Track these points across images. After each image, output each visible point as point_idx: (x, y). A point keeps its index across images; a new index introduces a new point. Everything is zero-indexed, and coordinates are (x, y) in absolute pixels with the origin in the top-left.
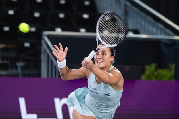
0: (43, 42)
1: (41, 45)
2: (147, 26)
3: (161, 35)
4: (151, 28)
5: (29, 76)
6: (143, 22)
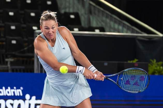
2: (112, 23)
6: (108, 20)
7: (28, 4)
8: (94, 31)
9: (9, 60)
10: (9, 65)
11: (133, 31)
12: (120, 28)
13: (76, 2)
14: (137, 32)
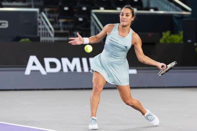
1: (90, 19)
3: (173, 11)
6: (160, 2)
8: (149, 10)
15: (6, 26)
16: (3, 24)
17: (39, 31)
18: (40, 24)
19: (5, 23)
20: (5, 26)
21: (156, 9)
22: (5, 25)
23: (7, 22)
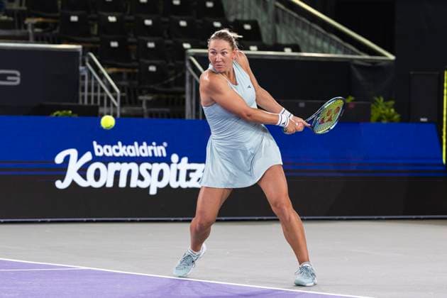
0: (188, 64)
2: (312, 38)
4: (319, 43)
5: (157, 115)
6: (306, 33)
7: (176, 6)
8: (283, 51)
9: (145, 98)
10: (144, 107)
11: (346, 51)
12: (326, 45)
13: (253, 3)
14: (353, 53)
15: (18, 81)
16: (9, 78)
17: (81, 94)
18: (83, 77)
19: (15, 75)
20: (15, 81)
21: (296, 48)
22: (15, 79)
23: (18, 73)
